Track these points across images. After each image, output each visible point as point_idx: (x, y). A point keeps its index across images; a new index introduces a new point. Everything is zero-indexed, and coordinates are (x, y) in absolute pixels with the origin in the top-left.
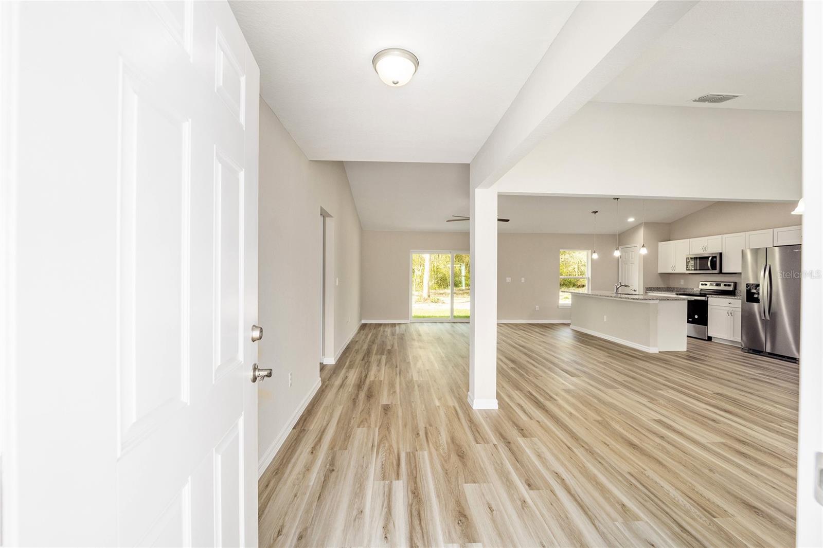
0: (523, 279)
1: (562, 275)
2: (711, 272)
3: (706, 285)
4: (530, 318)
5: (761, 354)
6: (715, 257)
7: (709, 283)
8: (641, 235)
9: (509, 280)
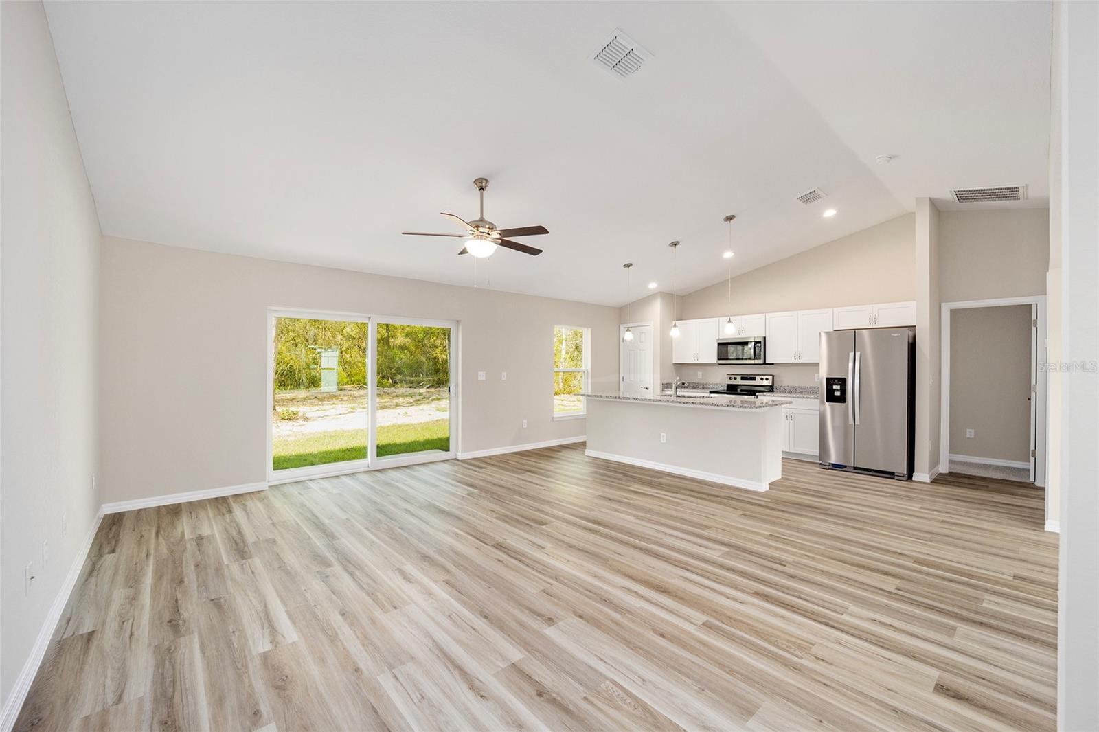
0: (504, 374)
1: (557, 366)
2: (752, 362)
3: (735, 379)
4: (514, 443)
5: (844, 469)
6: (760, 342)
7: (740, 376)
8: (656, 310)
9: (482, 376)
